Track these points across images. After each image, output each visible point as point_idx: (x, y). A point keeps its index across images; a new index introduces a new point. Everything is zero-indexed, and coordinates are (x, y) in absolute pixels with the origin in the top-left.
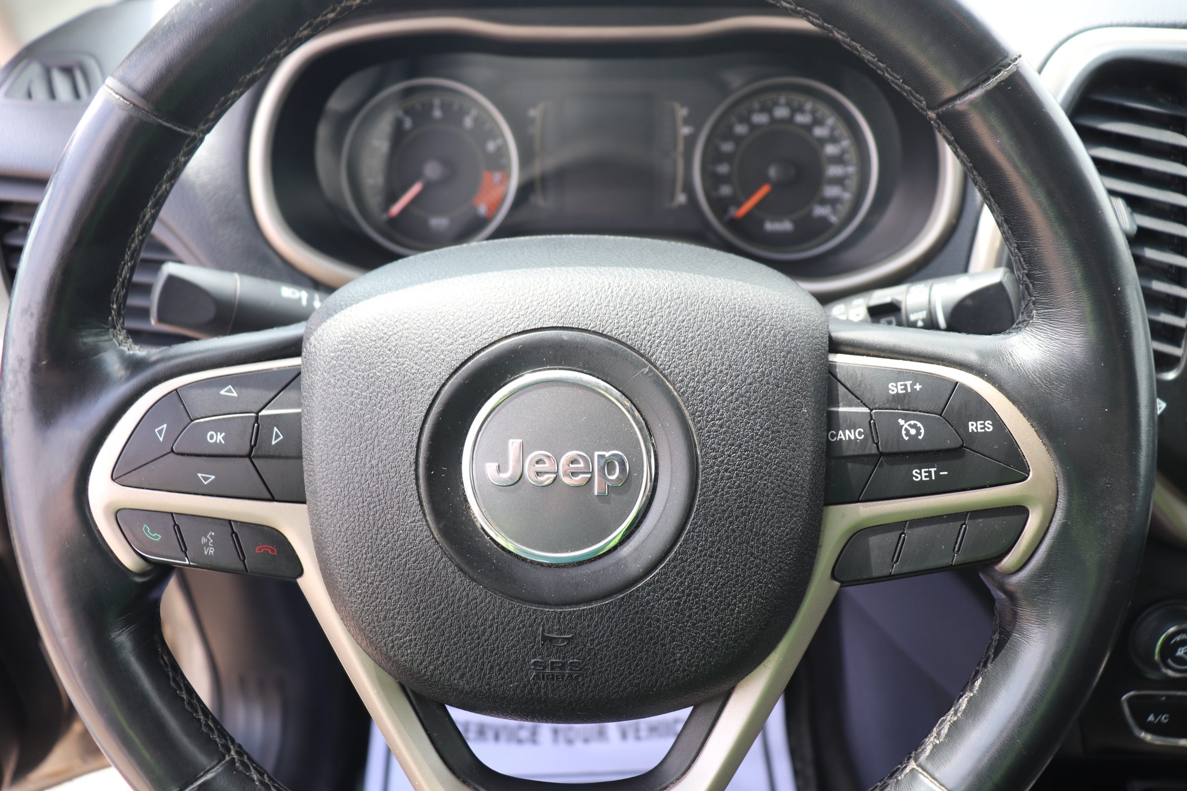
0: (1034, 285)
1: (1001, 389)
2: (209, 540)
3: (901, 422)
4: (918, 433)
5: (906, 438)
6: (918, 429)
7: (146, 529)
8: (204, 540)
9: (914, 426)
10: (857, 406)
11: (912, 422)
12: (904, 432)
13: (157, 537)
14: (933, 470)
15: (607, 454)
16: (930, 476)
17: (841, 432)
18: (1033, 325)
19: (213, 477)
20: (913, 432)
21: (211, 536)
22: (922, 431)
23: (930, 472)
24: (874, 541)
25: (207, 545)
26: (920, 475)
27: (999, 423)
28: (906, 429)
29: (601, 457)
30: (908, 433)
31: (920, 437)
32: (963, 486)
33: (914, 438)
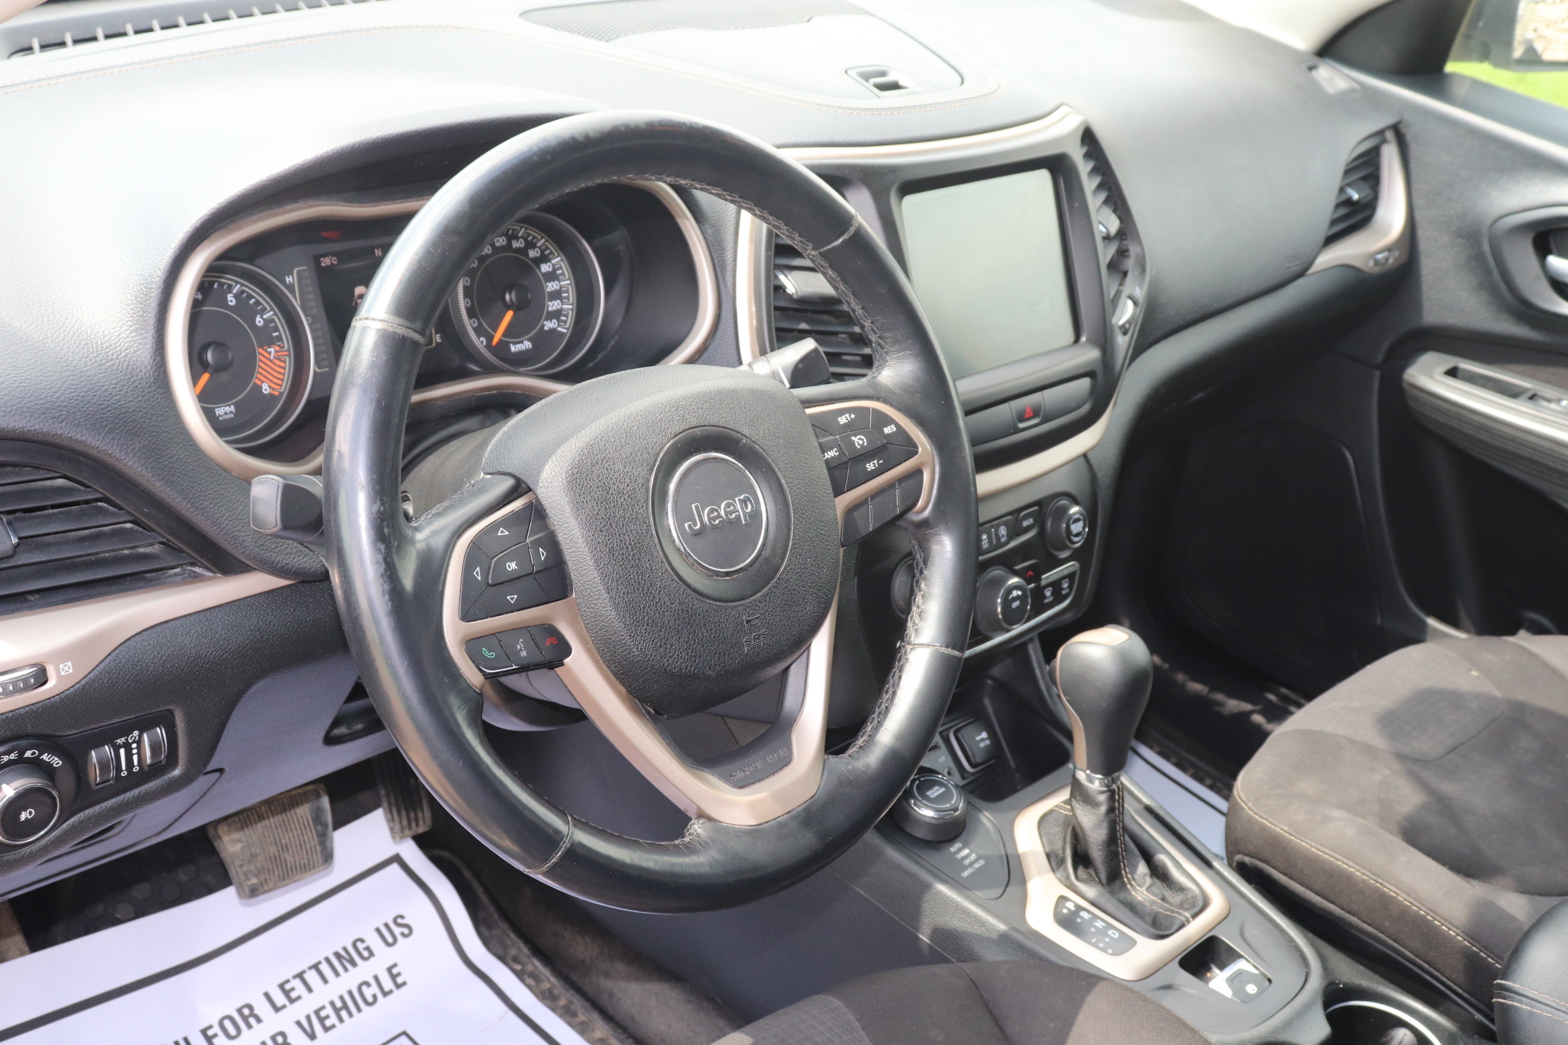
0: (885, 342)
1: (891, 405)
2: (521, 646)
3: (853, 438)
4: (864, 442)
5: (859, 447)
6: (863, 440)
7: (485, 651)
8: (518, 647)
9: (860, 439)
10: (828, 436)
11: (859, 437)
12: (856, 444)
13: (492, 655)
14: (875, 461)
15: (742, 497)
16: (875, 466)
17: (826, 454)
18: (889, 365)
19: (516, 596)
20: (861, 442)
21: (521, 642)
22: (865, 440)
23: (874, 463)
24: (856, 514)
25: (521, 650)
26: (870, 466)
27: (897, 425)
28: (857, 442)
29: (739, 500)
30: (859, 444)
31: (865, 444)
32: (891, 466)
33: (862, 446)
